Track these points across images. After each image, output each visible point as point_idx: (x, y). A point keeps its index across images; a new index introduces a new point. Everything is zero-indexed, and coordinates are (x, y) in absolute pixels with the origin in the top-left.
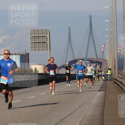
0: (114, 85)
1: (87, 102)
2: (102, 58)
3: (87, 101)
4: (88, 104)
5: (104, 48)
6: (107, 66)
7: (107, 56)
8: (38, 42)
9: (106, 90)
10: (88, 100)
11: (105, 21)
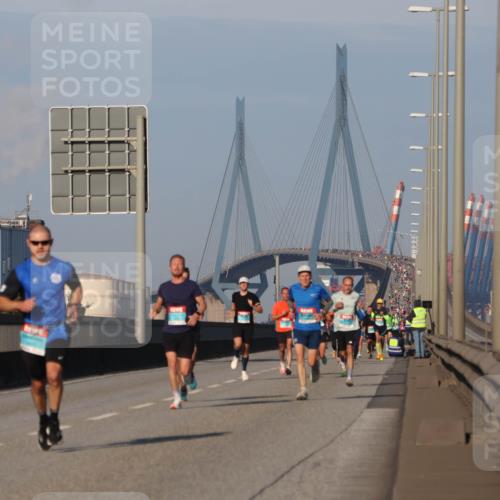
0: (443, 378)
1: (311, 455)
2: (392, 252)
3: (310, 452)
4: (317, 465)
5: (400, 200)
6: (414, 287)
7: (415, 240)
8: (90, 171)
9: (404, 402)
10: (320, 449)
11: (411, 74)
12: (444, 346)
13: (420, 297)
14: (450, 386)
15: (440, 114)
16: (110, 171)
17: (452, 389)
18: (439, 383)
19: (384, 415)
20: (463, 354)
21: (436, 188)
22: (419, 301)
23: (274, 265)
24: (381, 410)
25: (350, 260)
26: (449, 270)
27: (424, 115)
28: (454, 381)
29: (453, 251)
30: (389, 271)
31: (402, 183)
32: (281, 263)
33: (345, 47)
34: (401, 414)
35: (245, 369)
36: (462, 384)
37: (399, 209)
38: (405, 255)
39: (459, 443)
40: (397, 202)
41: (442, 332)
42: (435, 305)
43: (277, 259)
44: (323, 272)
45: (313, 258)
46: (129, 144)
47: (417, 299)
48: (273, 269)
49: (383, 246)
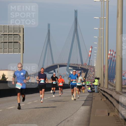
0: (102, 98)
1: (67, 118)
2: (89, 64)
4: (68, 121)
8: (9, 42)
9: (92, 104)
10: (69, 117)
11: (94, 18)
12: (103, 90)
13: (96, 77)
14: (104, 100)
15: (102, 28)
16: (14, 42)
17: (105, 101)
18: (101, 100)
19: (86, 108)
20: (108, 92)
21: (101, 48)
22: (96, 78)
23: (58, 68)
24: (86, 107)
25: (78, 67)
26: (104, 70)
27: (98, 28)
28: (105, 99)
29: (105, 64)
30: (88, 69)
31: (92, 47)
32: (59, 67)
33: (77, 10)
34: (91, 108)
35: (54, 94)
36: (107, 100)
37: (91, 53)
38: (93, 65)
39: (106, 116)
40: (90, 51)
41: (102, 86)
42: (100, 79)
43: (58, 66)
44: (71, 70)
45: (68, 66)
46: (19, 35)
47: (95, 77)
48: (57, 69)
49: (86, 63)
